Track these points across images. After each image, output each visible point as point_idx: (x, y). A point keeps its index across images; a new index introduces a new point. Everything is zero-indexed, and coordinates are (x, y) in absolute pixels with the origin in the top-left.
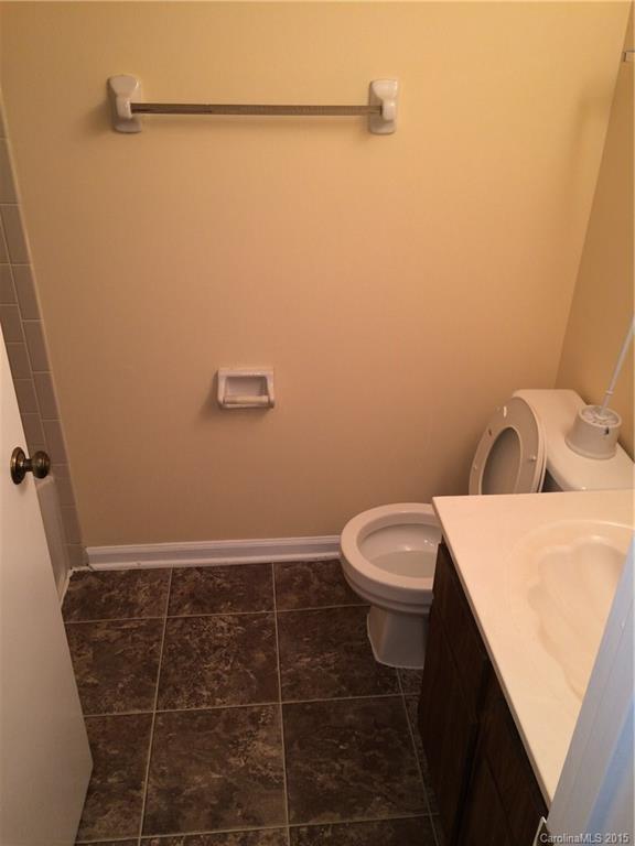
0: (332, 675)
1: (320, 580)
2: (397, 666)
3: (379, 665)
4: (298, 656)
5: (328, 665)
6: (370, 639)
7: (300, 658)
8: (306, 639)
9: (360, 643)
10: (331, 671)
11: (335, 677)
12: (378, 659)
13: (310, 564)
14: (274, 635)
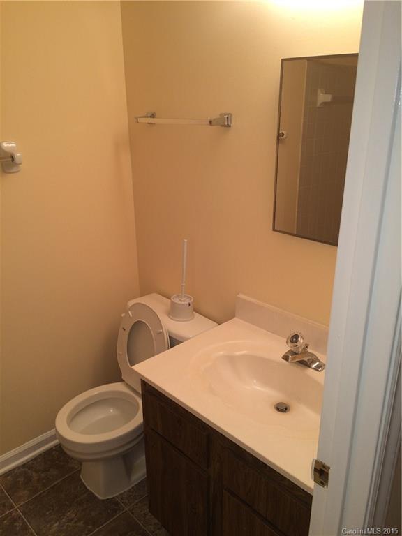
0: (78, 524)
1: (36, 472)
2: (114, 496)
3: (103, 501)
4: (48, 525)
5: (72, 519)
6: (90, 489)
7: (50, 526)
8: (48, 513)
9: (85, 495)
10: (76, 522)
11: (81, 524)
12: (101, 498)
13: (24, 465)
14: (24, 523)
